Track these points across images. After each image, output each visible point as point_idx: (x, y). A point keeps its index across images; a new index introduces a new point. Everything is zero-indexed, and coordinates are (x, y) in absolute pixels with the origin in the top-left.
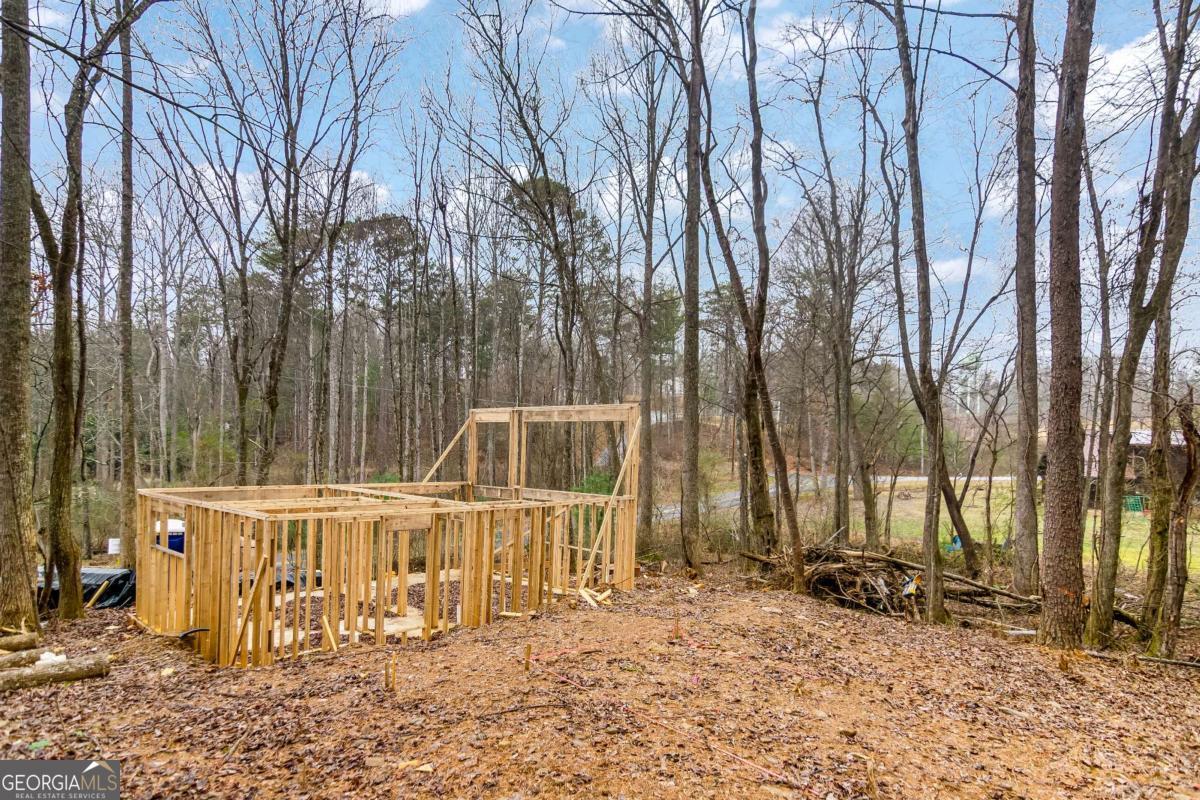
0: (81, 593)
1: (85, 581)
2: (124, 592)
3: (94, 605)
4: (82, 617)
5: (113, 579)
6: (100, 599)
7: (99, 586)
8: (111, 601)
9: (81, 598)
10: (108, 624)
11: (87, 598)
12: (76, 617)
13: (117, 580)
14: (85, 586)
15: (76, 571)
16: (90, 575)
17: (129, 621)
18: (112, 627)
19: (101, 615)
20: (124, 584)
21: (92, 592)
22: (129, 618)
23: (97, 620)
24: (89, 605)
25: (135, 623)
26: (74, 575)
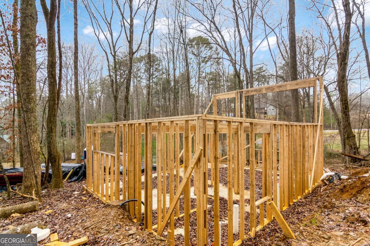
0: (61, 175)
1: (63, 169)
2: (80, 174)
3: (67, 180)
4: (63, 187)
5: (75, 169)
6: (70, 178)
7: (70, 171)
8: (74, 179)
9: (61, 177)
10: (74, 191)
11: (64, 177)
12: (59, 187)
13: (77, 169)
14: (63, 172)
15: (59, 165)
16: (66, 166)
17: (83, 188)
18: (76, 193)
19: (71, 186)
20: (79, 171)
21: (67, 174)
22: (83, 187)
23: (69, 189)
24: (65, 180)
25: (87, 190)
26: (58, 166)
